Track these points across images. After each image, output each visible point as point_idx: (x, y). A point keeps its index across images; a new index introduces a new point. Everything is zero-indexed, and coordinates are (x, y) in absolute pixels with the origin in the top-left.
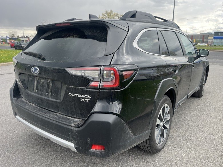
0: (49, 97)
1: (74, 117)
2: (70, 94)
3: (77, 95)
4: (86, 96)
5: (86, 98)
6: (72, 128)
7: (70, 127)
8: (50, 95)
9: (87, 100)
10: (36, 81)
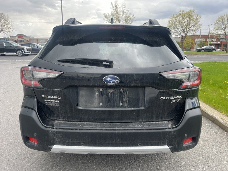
0: (125, 107)
1: (159, 120)
2: (162, 98)
3: (170, 98)
4: (178, 97)
5: (177, 99)
6: (170, 130)
7: (167, 130)
8: (126, 105)
9: (178, 100)
10: (97, 93)
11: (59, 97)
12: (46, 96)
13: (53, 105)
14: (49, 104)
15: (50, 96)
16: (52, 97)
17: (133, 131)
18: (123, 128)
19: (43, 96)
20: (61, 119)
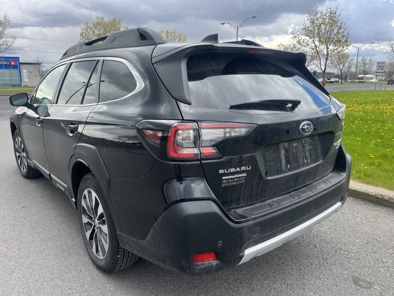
0: (309, 164)
8: (309, 160)
10: (283, 151)
11: (249, 168)
12: (227, 171)
13: (235, 183)
14: (229, 182)
15: (234, 169)
16: (238, 169)
17: (324, 193)
18: (310, 194)
19: (221, 171)
20: (240, 205)
